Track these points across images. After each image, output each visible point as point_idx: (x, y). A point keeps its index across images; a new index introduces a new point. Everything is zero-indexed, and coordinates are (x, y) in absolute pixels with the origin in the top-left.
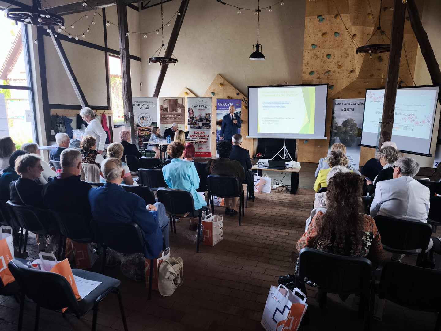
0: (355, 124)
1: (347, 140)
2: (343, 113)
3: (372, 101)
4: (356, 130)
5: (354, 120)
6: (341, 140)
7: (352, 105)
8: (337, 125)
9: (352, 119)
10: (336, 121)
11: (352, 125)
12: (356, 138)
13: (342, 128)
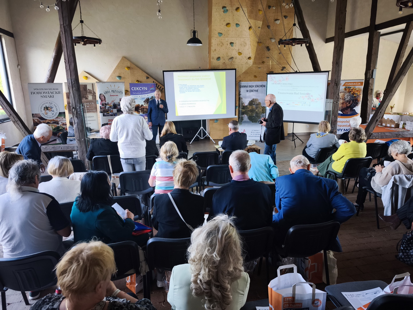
0: (260, 103)
1: (254, 117)
2: (248, 94)
3: (274, 84)
4: (260, 108)
5: (259, 100)
6: (248, 117)
8: (244, 104)
9: (256, 99)
10: (243, 102)
11: (257, 104)
12: (261, 114)
13: (249, 107)
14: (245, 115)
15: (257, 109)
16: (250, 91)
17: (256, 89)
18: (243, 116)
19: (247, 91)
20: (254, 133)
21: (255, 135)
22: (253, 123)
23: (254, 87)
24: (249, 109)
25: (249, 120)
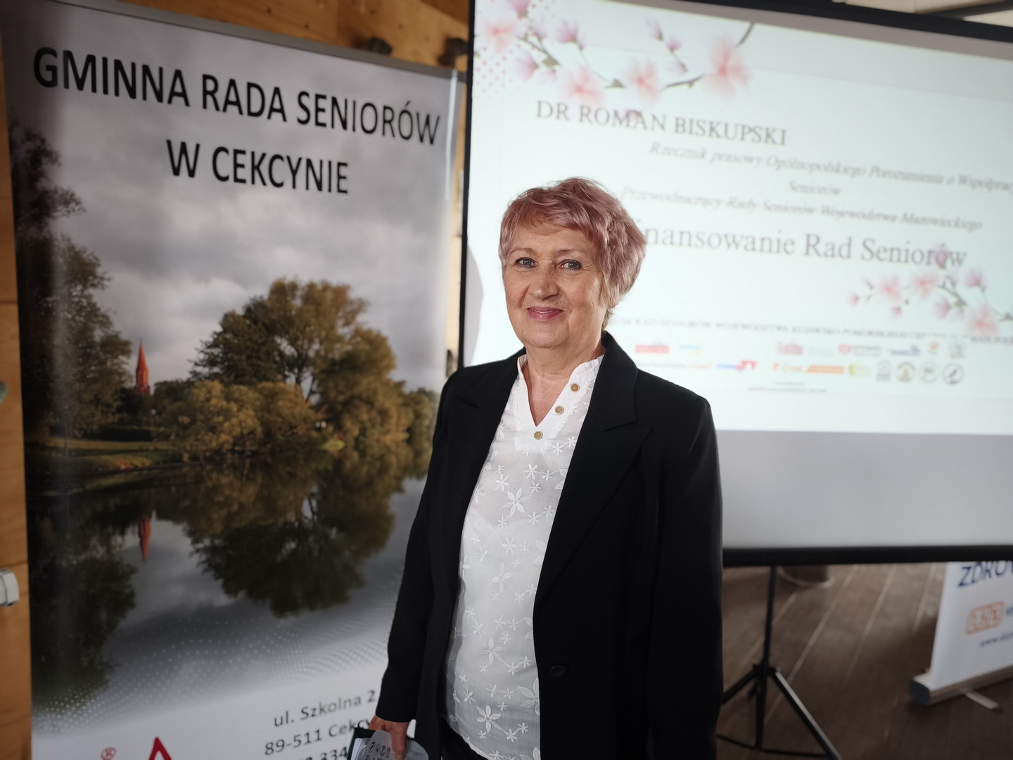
0: (373, 342)
1: (300, 532)
3: (560, 111)
4: (384, 413)
5: (361, 306)
7: (311, 117)
8: (130, 364)
9: (326, 287)
10: (105, 322)
11: (336, 355)
12: (399, 489)
13: (217, 402)
15: (339, 428)
19: (182, 161)
24: (214, 429)
25: (229, 589)
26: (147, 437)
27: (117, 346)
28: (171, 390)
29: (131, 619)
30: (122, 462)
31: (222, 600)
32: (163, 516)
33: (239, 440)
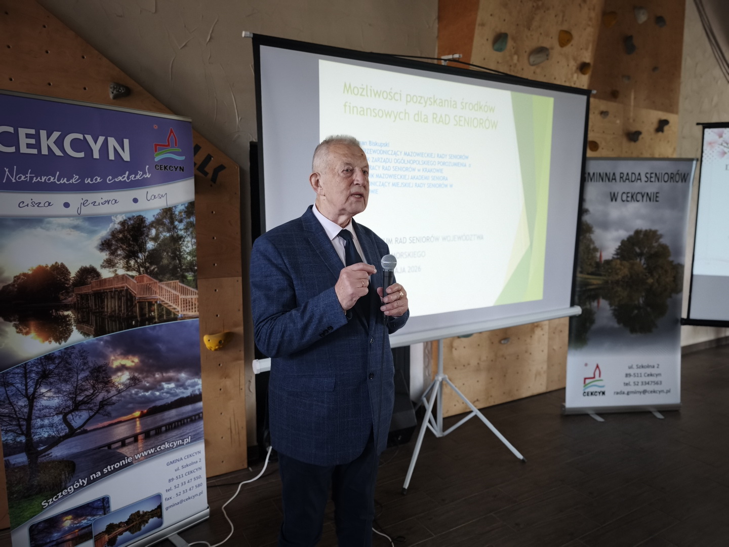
0: (664, 248)
2: (616, 211)
4: (666, 271)
5: (661, 236)
6: (615, 310)
7: (649, 180)
8: (598, 255)
9: (650, 231)
10: (593, 243)
11: (652, 252)
12: (670, 297)
13: (618, 266)
14: (604, 303)
15: (652, 275)
16: (624, 197)
17: (651, 188)
18: (595, 304)
19: (613, 197)
20: (636, 379)
21: (641, 388)
22: (634, 336)
23: (644, 178)
24: (617, 274)
25: (619, 322)
26: (600, 275)
27: (596, 250)
28: (608, 262)
29: (594, 327)
30: (595, 282)
31: (616, 325)
32: (604, 298)
33: (623, 277)
